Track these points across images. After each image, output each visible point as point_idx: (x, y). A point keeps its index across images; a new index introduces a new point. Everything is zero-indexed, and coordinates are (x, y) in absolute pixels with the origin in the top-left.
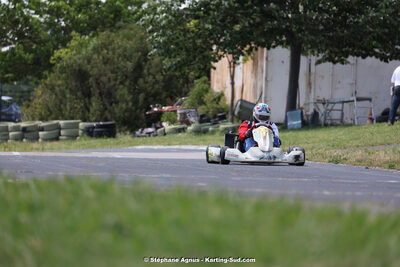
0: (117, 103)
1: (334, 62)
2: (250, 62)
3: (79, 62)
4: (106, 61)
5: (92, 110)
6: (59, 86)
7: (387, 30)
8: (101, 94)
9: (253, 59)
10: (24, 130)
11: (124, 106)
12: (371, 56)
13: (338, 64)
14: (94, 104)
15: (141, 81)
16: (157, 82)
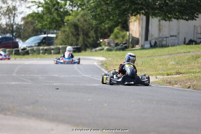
0: (89, 38)
1: (166, 20)
2: (138, 21)
3: (75, 21)
4: (85, 21)
5: (79, 41)
6: (66, 31)
7: (183, 8)
8: (83, 34)
9: (139, 20)
10: (46, 50)
11: (92, 39)
12: (180, 19)
13: (168, 21)
14: (80, 38)
15: (99, 29)
16: (105, 29)
